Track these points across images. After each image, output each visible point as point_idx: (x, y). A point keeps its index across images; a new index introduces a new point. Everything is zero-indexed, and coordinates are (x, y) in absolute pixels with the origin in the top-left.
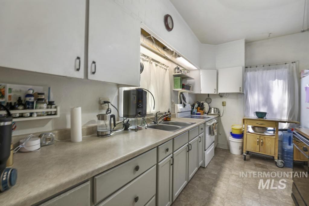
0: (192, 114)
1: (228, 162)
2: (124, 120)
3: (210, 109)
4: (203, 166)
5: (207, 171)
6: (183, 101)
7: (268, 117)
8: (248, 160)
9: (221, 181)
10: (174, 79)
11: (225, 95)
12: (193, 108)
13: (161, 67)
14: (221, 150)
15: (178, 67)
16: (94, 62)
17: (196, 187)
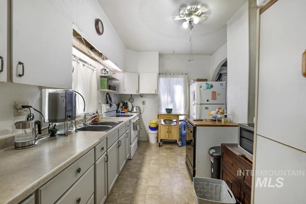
0: (117, 113)
1: (148, 150)
2: (50, 125)
3: (133, 107)
4: (130, 159)
5: (133, 162)
6: (109, 101)
7: (173, 112)
8: (162, 146)
9: (144, 167)
10: (101, 80)
11: (145, 96)
12: (119, 108)
13: (88, 67)
14: (143, 142)
15: (105, 69)
16: (20, 63)
17: (125, 177)
